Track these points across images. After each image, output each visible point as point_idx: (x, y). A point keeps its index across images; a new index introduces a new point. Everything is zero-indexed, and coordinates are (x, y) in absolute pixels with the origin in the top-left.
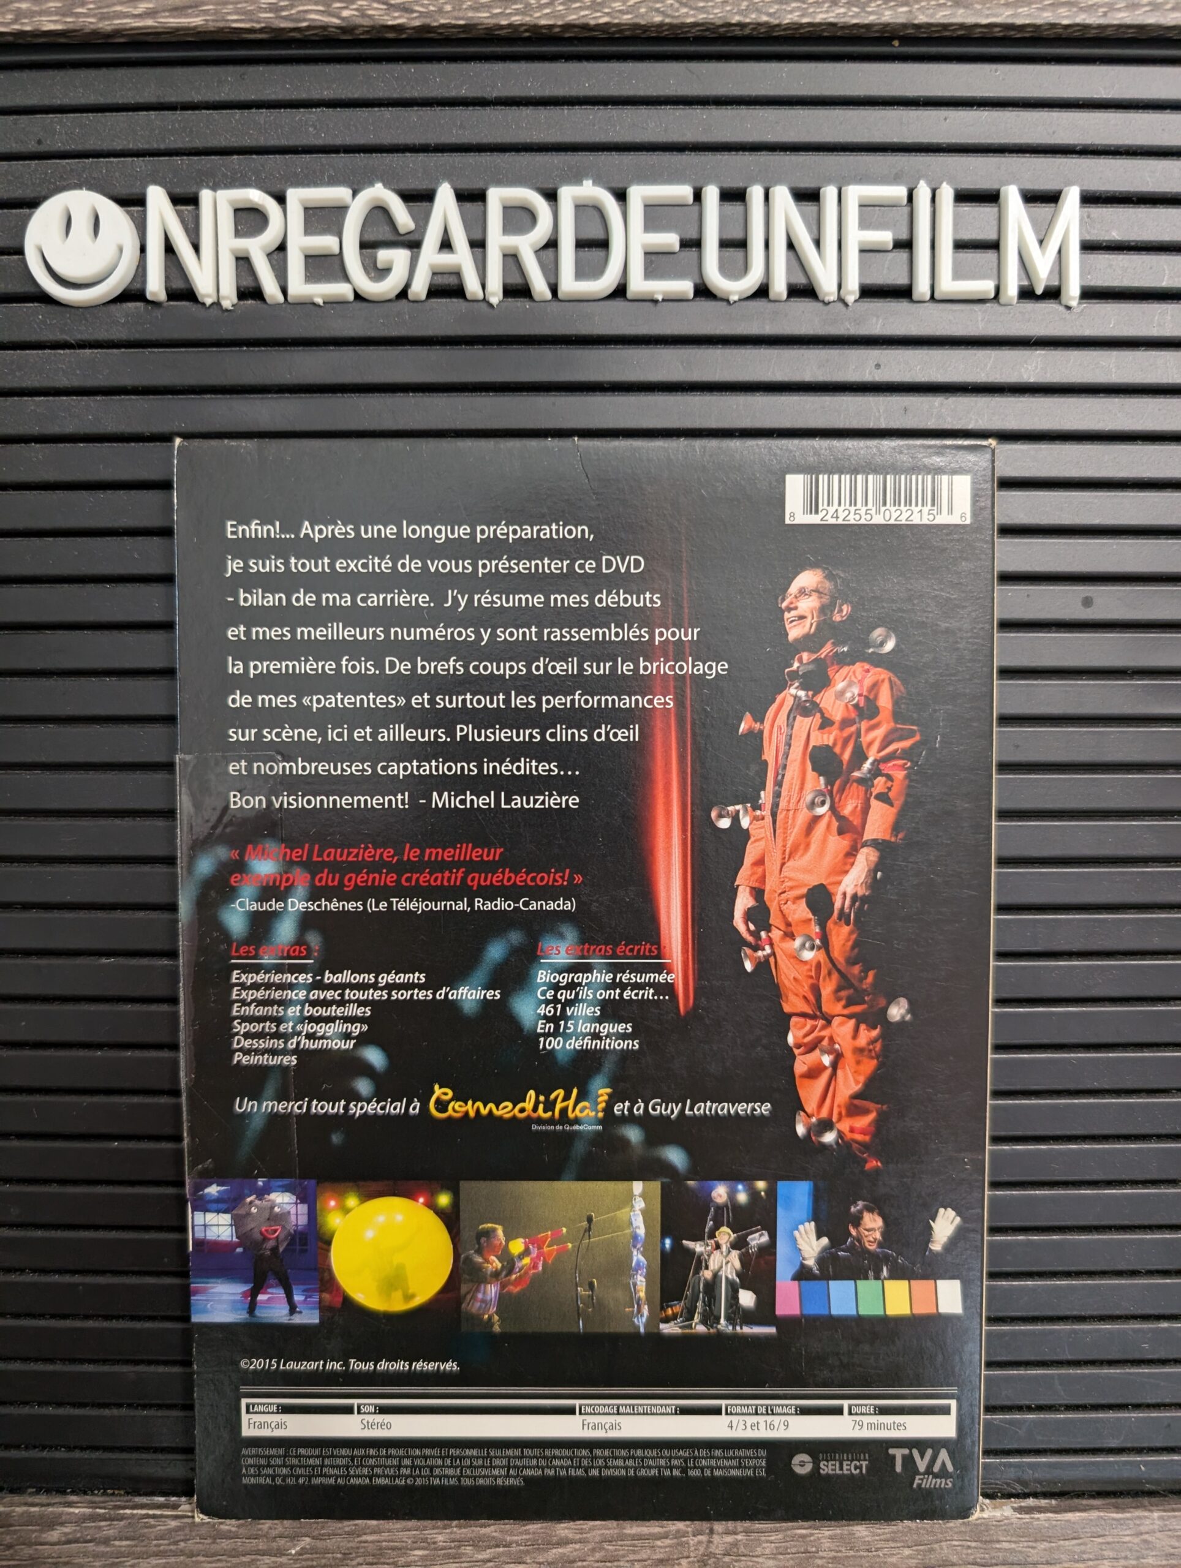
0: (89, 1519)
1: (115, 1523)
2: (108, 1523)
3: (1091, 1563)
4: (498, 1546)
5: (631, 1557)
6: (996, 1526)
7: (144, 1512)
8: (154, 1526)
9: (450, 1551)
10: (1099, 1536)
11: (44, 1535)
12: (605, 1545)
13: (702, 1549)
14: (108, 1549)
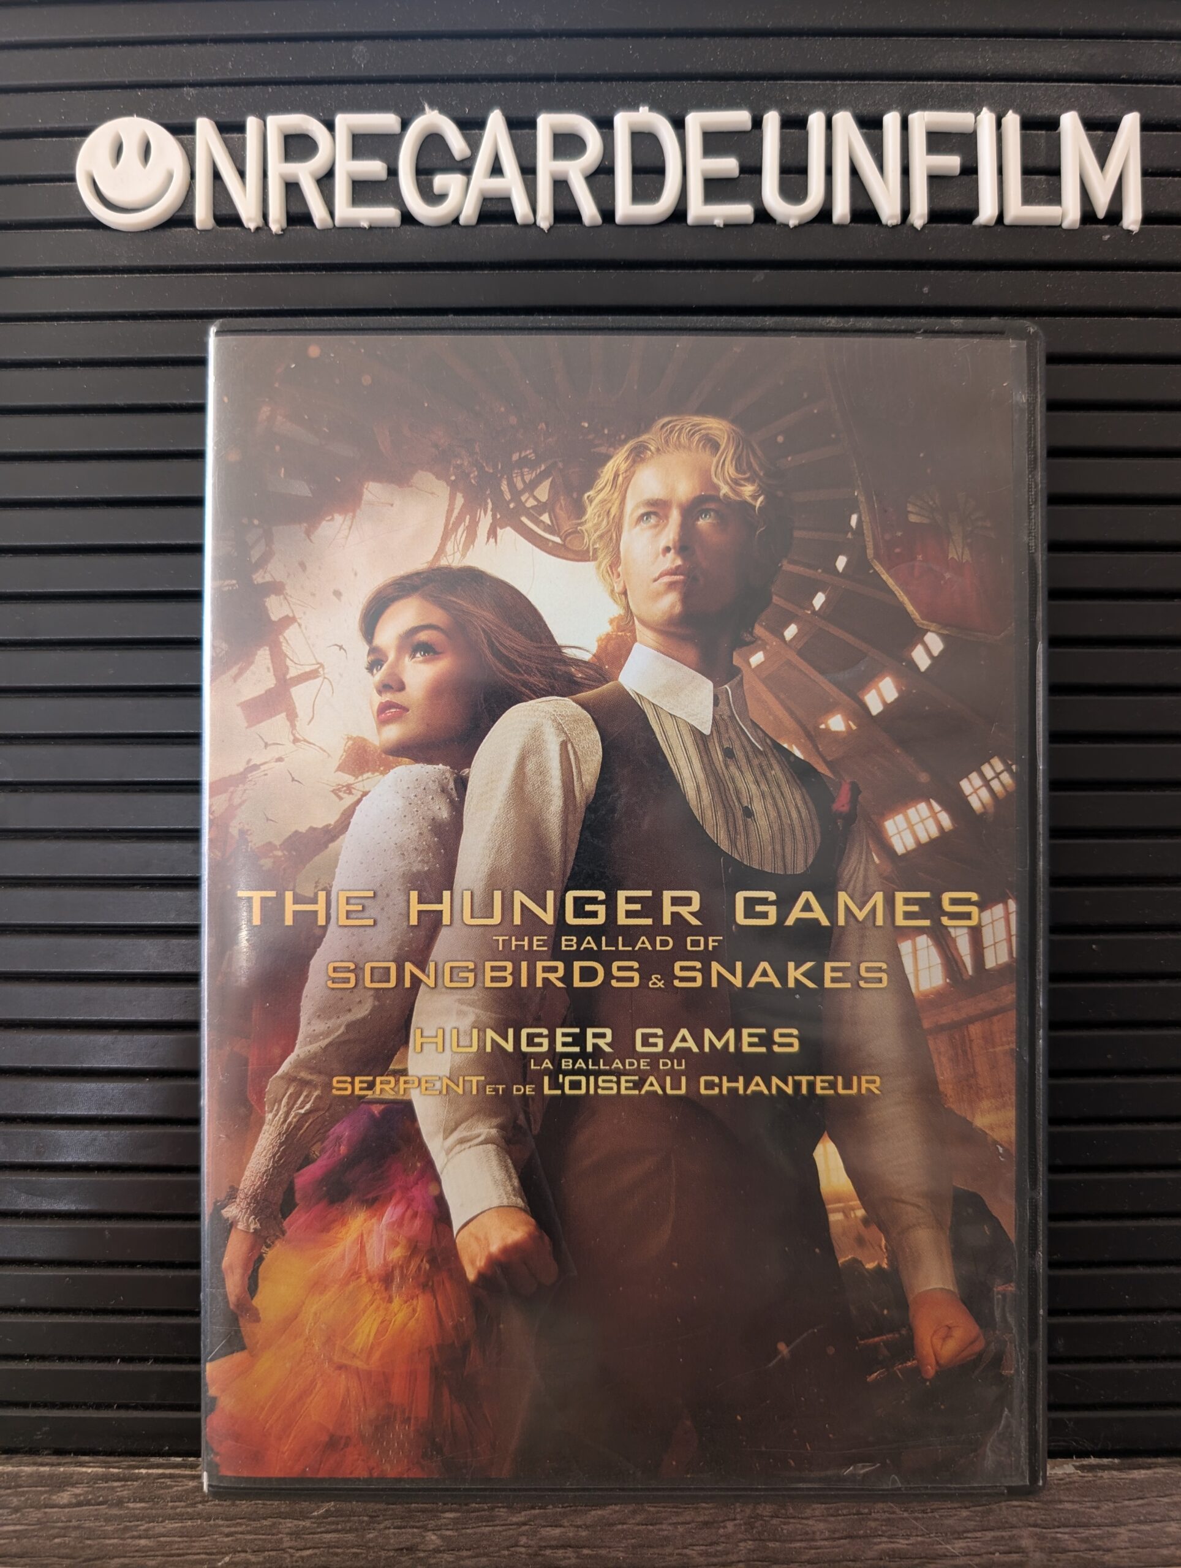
0: (102, 1479)
1: (129, 1483)
2: (123, 1483)
3: (1157, 1525)
4: (533, 1508)
5: (674, 1520)
6: (1058, 1484)
7: (160, 1471)
8: (171, 1487)
9: (483, 1513)
10: (1166, 1496)
11: (54, 1497)
12: (646, 1506)
13: (748, 1511)
14: (122, 1512)
